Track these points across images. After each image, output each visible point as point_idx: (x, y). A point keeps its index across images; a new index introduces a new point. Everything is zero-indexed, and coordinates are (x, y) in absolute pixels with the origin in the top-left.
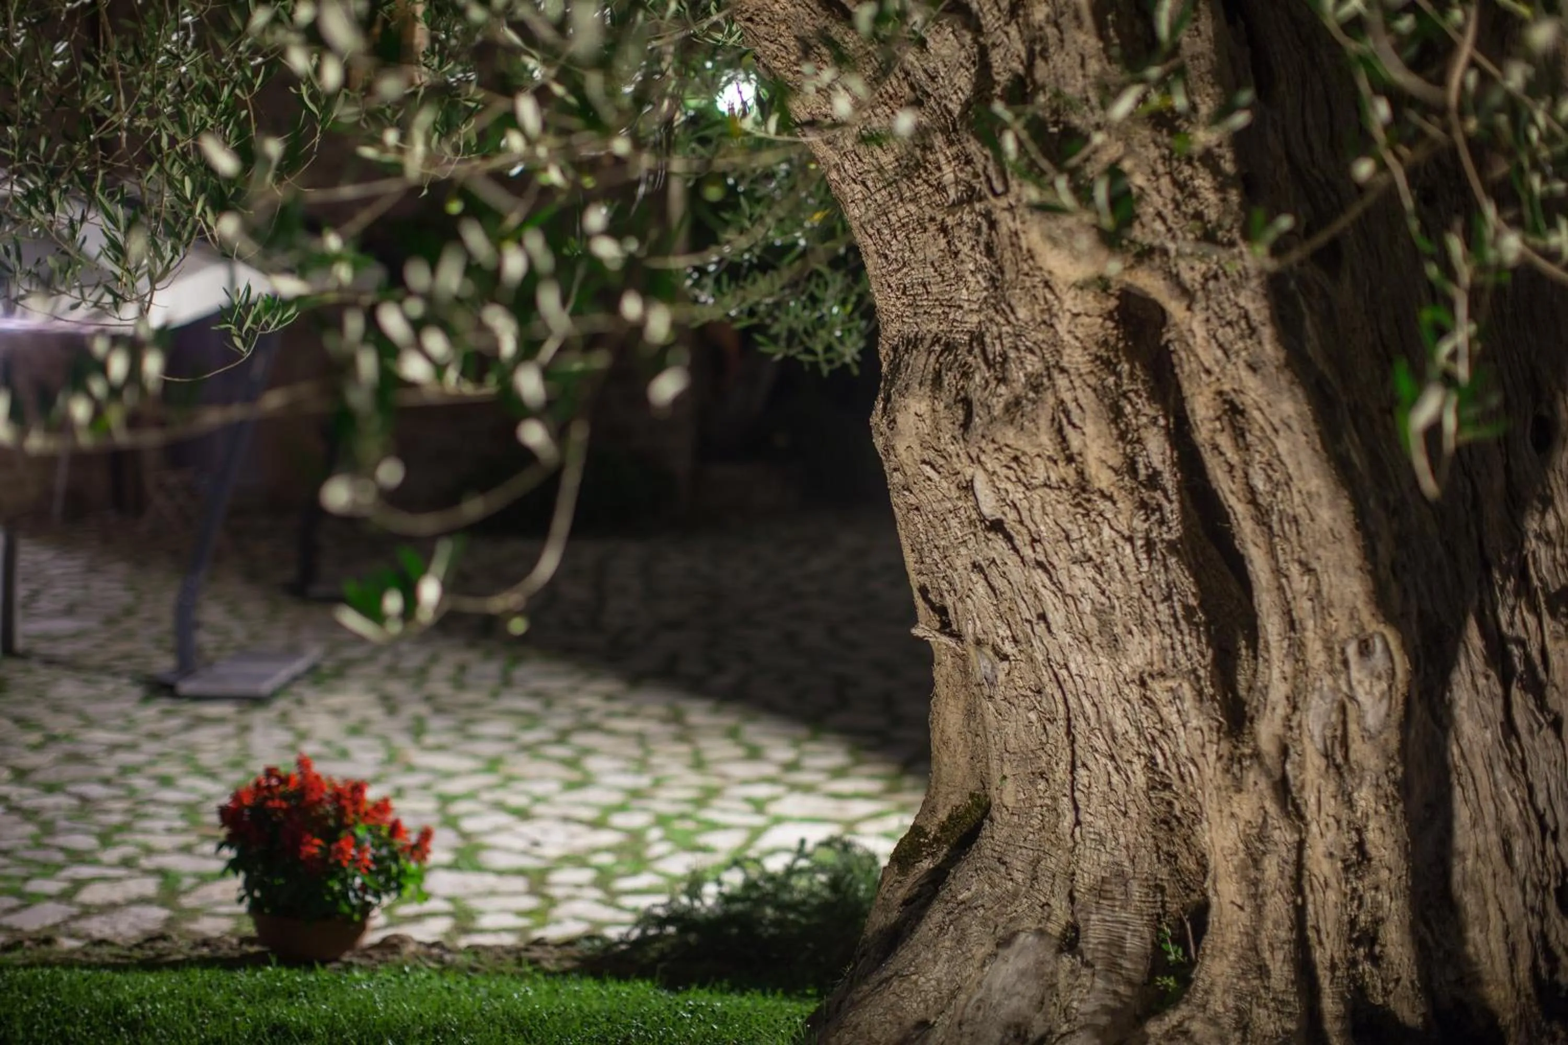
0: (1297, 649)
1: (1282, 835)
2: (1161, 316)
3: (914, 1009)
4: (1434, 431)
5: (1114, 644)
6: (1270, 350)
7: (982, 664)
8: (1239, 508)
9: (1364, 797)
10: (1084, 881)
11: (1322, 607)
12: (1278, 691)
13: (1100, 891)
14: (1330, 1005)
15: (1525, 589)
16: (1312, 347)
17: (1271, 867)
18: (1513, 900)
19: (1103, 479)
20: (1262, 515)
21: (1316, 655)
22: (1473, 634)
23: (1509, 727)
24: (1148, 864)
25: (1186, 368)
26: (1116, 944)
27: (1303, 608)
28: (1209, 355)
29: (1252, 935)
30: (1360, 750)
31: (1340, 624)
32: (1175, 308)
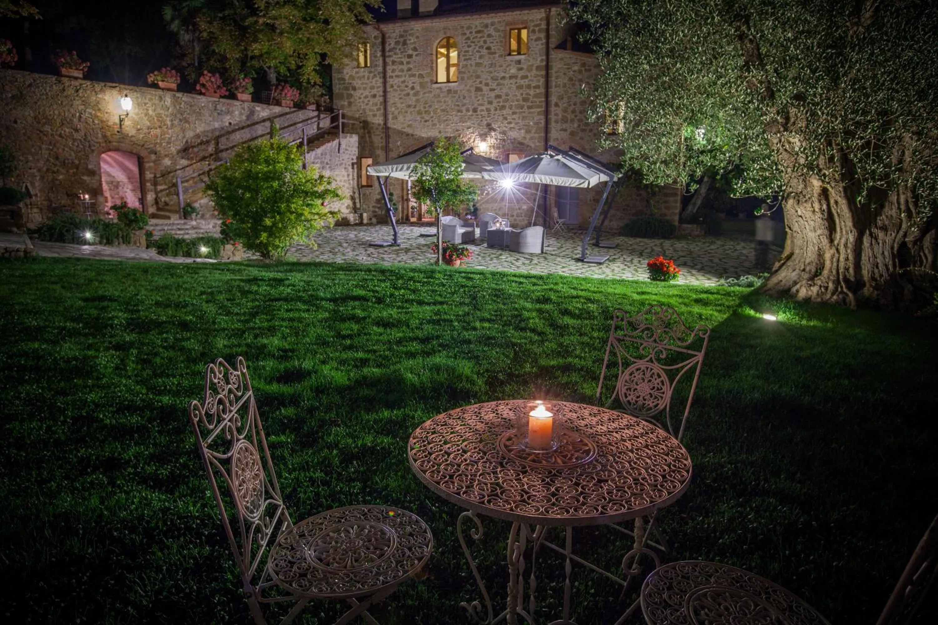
0: (841, 232)
1: (837, 255)
2: (828, 190)
3: (780, 278)
4: (860, 201)
5: (815, 231)
6: (843, 195)
7: (795, 234)
8: (835, 214)
9: (849, 251)
10: (807, 262)
11: (845, 226)
12: (838, 237)
13: (809, 264)
14: (841, 277)
15: (876, 227)
16: (849, 194)
17: (835, 260)
18: (869, 266)
19: (817, 210)
20: (839, 215)
21: (844, 233)
22: (868, 232)
23: (871, 244)
24: (816, 261)
25: (830, 196)
26: (810, 271)
27: (843, 227)
28: (834, 195)
29: (831, 269)
30: (849, 245)
31: (848, 229)
32: (830, 189)
